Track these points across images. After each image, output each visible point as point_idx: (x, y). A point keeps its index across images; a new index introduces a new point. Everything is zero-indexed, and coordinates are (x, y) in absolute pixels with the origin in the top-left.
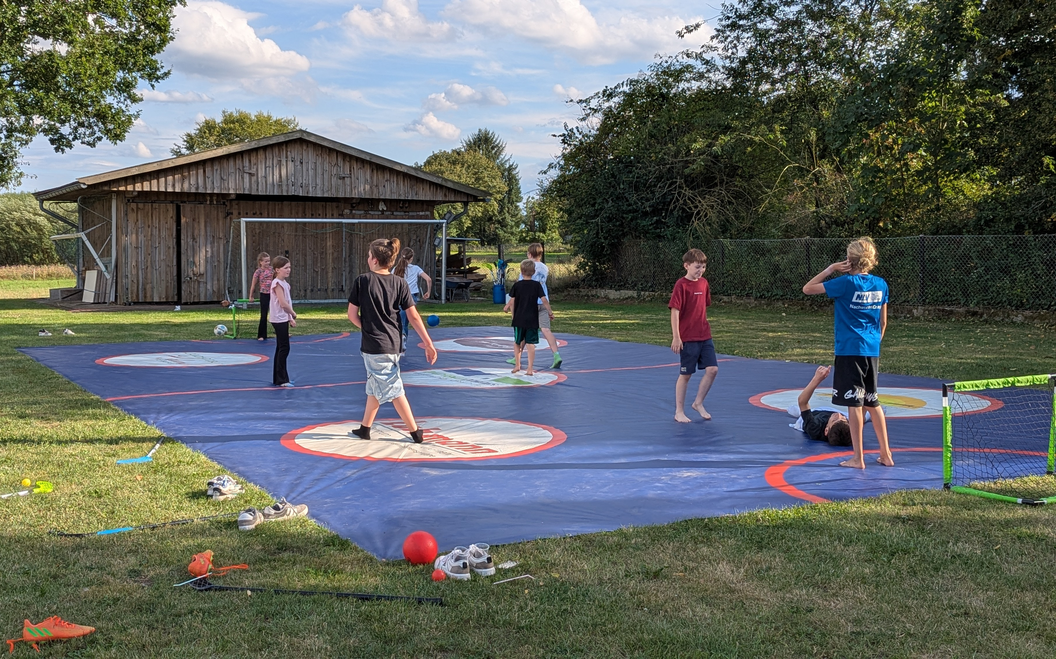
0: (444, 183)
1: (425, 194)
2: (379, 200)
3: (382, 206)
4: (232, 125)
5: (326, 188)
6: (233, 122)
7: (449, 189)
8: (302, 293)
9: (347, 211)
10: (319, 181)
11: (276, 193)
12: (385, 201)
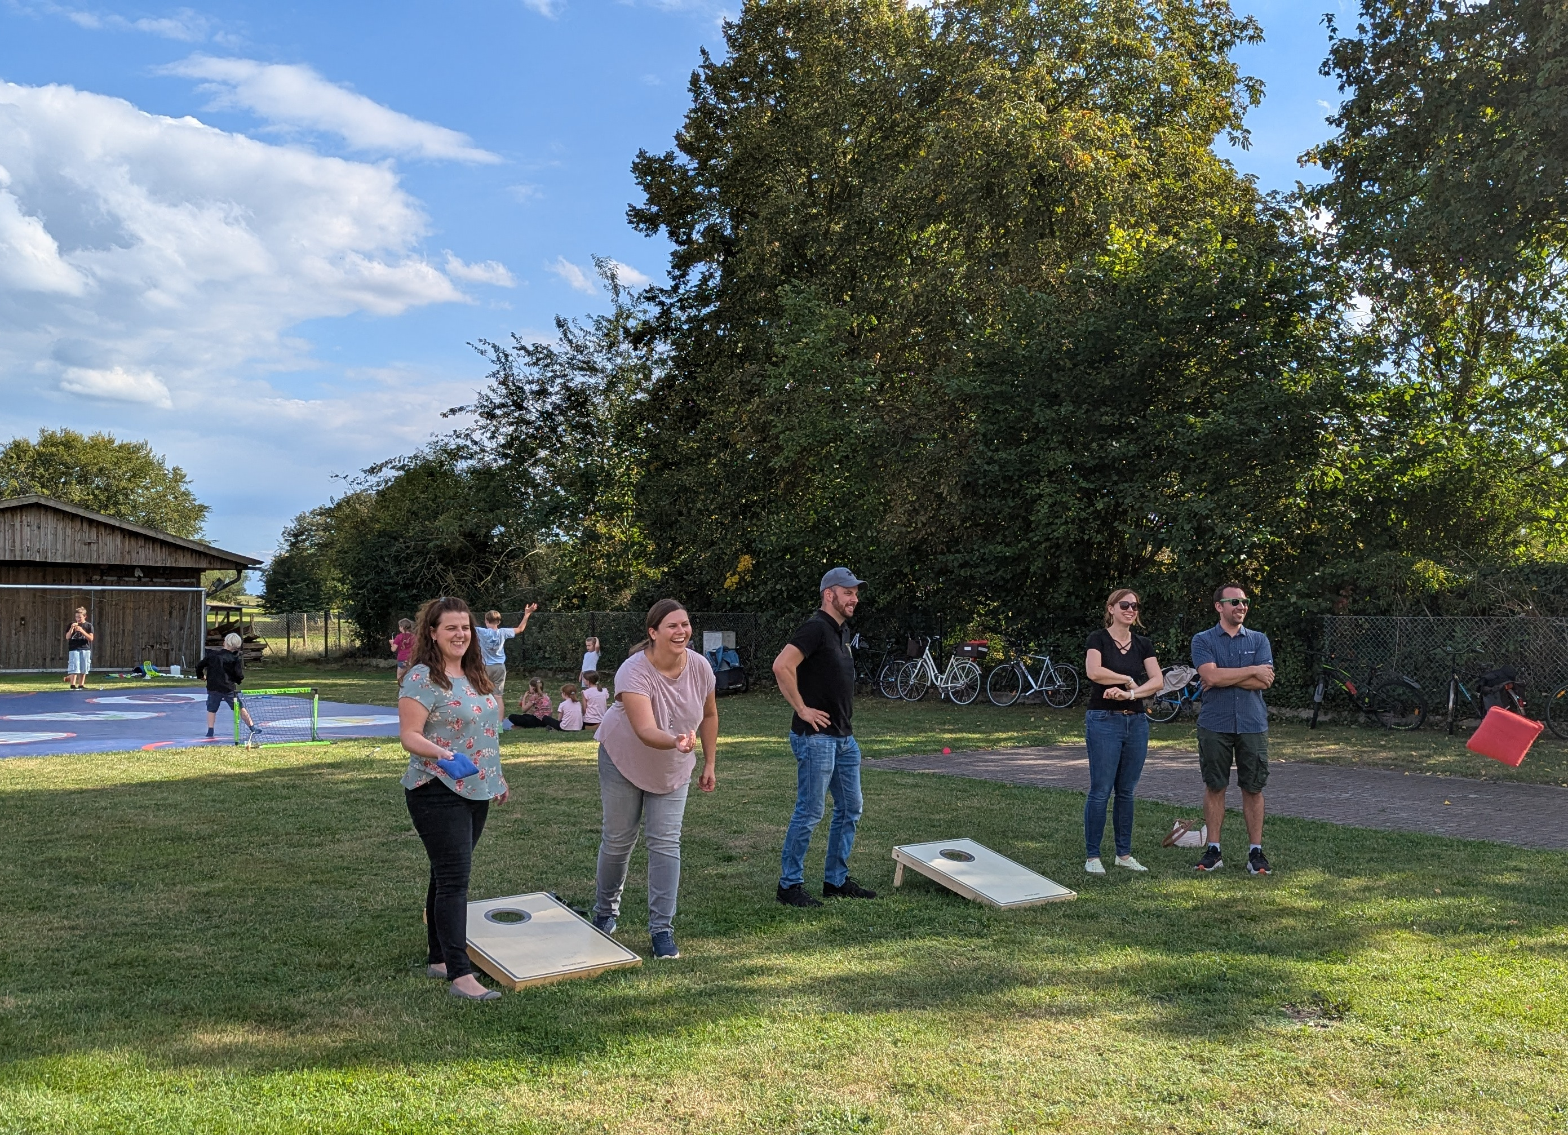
0: (206, 551)
1: (185, 562)
2: (133, 567)
3: (138, 573)
4: (54, 449)
5: (68, 553)
6: (55, 445)
7: (213, 557)
8: (40, 662)
9: (97, 577)
10: (59, 547)
11: (7, 558)
12: (142, 568)
